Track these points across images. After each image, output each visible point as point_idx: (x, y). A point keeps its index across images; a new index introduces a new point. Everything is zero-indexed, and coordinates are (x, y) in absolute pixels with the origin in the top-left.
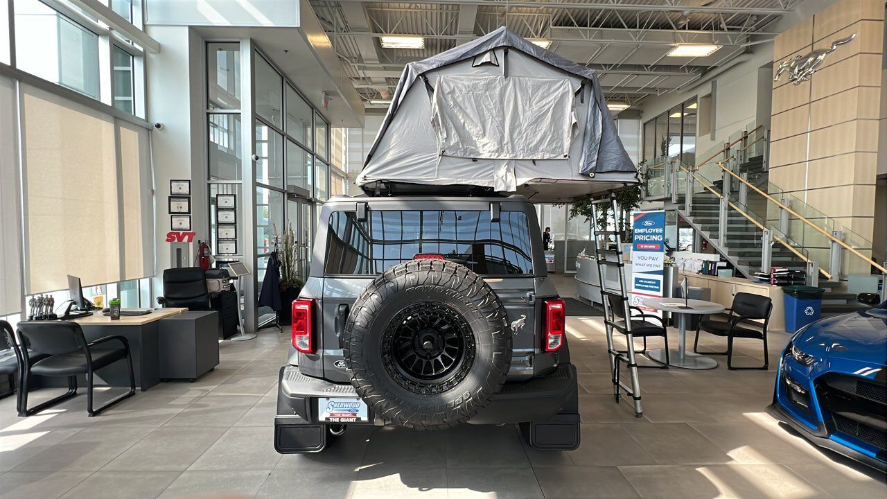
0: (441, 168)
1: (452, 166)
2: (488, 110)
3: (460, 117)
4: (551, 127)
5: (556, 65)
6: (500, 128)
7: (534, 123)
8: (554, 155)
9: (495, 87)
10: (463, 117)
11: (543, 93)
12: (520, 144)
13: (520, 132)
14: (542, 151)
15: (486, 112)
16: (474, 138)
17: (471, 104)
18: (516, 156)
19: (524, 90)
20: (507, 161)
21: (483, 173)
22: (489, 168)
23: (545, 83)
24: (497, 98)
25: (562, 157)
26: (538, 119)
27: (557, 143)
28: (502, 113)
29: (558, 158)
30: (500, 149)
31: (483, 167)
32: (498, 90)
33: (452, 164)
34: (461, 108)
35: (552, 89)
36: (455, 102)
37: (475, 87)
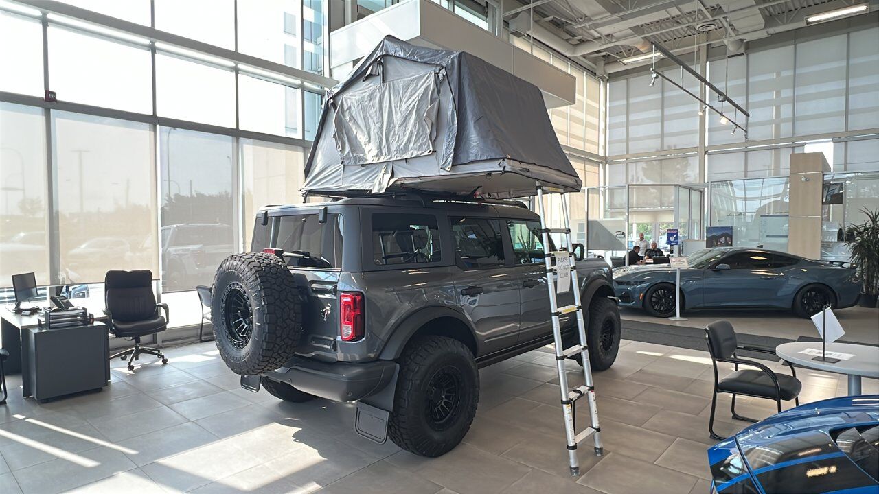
0: (345, 175)
1: (351, 173)
2: (372, 118)
3: (354, 129)
4: (415, 124)
5: (419, 60)
6: (379, 133)
7: (403, 123)
8: (421, 152)
9: (376, 96)
10: (356, 128)
11: (411, 91)
12: (394, 145)
13: (394, 134)
14: (411, 150)
15: (370, 121)
16: (363, 146)
17: (360, 116)
18: (391, 158)
19: (396, 91)
20: (385, 164)
21: (371, 177)
22: (375, 172)
23: (413, 80)
24: (377, 106)
25: (426, 153)
26: (406, 118)
27: (422, 140)
28: (381, 119)
29: (424, 154)
30: (379, 154)
31: (371, 171)
32: (377, 99)
33: (351, 171)
34: (355, 120)
35: (420, 84)
36: (351, 116)
37: (362, 100)
